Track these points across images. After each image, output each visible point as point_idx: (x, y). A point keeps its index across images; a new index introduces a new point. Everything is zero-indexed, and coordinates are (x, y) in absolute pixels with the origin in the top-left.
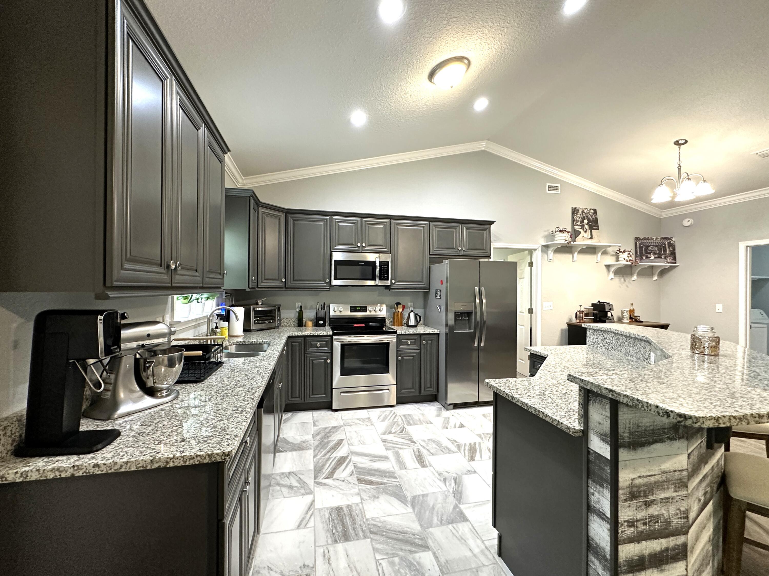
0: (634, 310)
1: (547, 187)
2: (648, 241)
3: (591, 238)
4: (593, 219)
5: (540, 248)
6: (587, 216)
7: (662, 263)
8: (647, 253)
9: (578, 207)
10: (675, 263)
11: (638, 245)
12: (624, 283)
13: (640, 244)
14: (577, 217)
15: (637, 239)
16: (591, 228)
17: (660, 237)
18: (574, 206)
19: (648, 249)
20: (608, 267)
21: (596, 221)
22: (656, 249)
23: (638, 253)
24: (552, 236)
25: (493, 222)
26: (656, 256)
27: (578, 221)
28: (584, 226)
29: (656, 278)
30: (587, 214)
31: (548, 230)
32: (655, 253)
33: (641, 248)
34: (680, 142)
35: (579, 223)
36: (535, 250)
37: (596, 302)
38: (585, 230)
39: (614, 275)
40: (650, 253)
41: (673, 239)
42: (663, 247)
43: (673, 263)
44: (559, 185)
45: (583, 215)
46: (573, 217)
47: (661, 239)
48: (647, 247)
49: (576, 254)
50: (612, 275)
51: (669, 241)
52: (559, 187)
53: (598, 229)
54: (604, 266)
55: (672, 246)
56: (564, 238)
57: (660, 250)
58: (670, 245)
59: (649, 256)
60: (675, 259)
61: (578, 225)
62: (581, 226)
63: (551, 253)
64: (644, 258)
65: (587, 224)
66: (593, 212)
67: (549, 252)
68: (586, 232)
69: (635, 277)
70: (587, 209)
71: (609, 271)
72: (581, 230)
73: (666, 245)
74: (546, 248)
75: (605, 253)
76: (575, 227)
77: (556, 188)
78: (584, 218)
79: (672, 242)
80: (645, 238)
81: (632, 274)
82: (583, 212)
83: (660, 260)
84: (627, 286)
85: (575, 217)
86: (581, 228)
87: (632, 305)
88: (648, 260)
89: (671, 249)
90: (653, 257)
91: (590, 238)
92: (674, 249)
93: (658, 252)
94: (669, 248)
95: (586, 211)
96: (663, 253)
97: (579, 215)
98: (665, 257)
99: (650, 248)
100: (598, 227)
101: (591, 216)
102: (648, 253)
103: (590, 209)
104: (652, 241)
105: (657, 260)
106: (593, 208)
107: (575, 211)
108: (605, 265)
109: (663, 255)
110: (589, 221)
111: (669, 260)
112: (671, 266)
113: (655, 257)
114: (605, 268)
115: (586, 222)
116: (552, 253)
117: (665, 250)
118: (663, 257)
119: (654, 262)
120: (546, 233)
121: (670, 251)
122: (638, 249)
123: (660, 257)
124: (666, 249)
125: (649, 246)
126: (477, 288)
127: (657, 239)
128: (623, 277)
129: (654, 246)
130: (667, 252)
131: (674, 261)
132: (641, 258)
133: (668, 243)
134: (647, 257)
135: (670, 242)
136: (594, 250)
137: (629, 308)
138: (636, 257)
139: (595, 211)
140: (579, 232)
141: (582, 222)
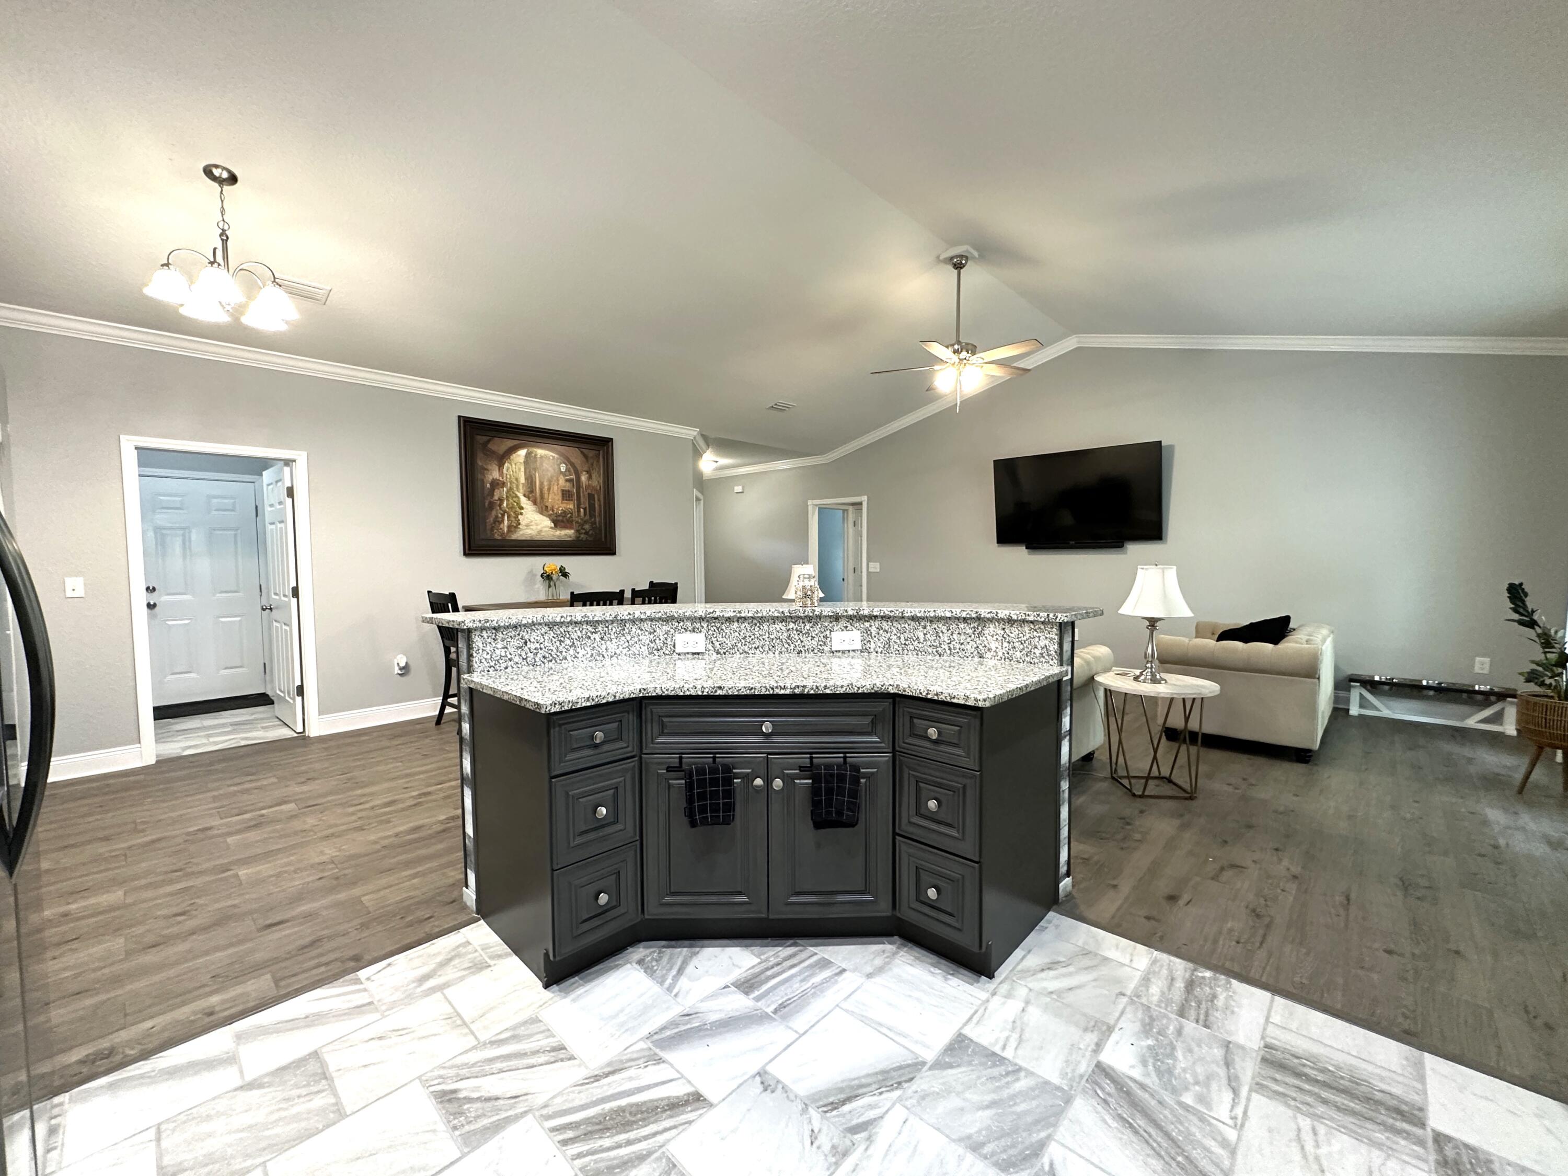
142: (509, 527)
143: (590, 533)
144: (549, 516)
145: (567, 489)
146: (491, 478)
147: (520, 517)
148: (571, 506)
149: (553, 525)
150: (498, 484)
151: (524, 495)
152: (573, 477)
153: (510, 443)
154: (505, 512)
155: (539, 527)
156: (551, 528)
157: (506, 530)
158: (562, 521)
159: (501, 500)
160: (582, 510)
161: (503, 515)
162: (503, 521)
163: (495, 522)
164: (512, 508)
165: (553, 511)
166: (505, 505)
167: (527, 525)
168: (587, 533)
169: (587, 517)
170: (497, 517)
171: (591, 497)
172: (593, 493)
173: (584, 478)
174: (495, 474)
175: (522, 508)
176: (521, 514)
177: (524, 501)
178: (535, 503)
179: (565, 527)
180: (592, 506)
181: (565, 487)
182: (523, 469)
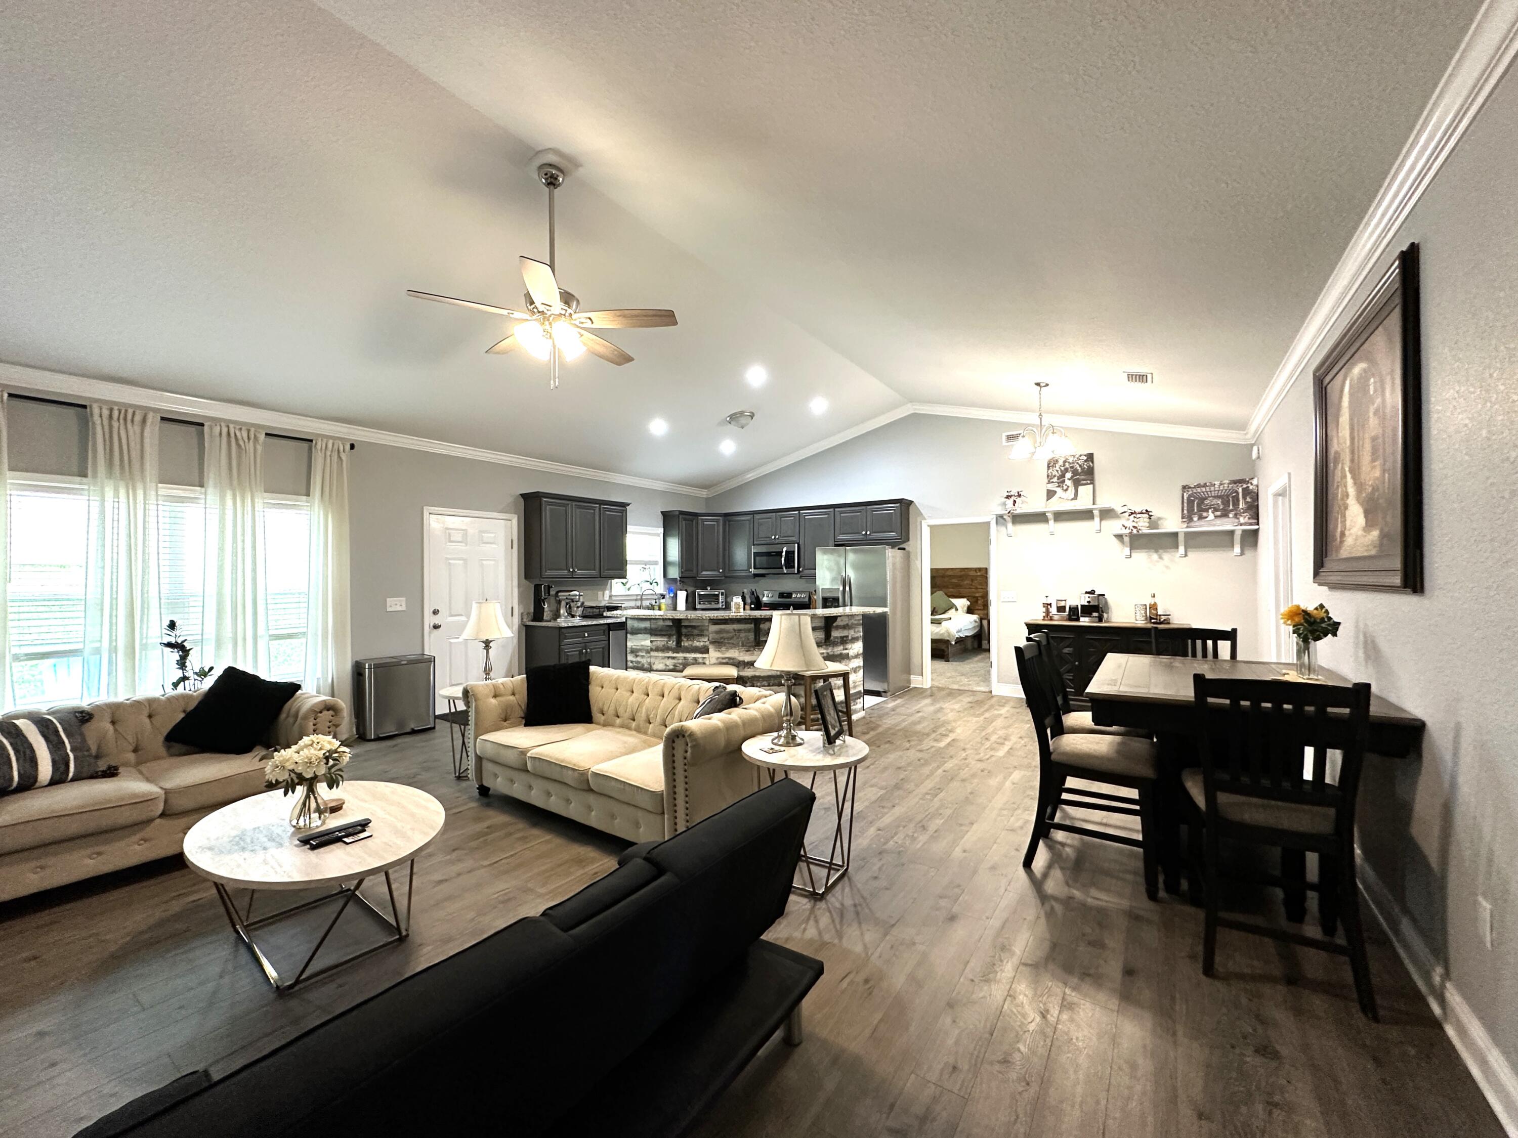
0: (1155, 604)
1: (1004, 438)
2: (1204, 489)
3: (1076, 498)
4: (1083, 469)
5: (995, 520)
6: (1072, 467)
8: (1201, 510)
9: (1057, 455)
10: (1257, 524)
11: (1185, 498)
12: (1158, 562)
13: (1190, 496)
14: (1055, 472)
15: (1185, 488)
16: (1077, 483)
17: (1227, 481)
18: (1051, 456)
19: (1203, 503)
20: (1119, 537)
22: (1219, 502)
23: (1185, 512)
26: (1218, 513)
27: (1055, 476)
28: (1064, 481)
29: (1237, 549)
30: (1073, 463)
32: (1216, 510)
33: (1190, 503)
35: (1055, 480)
36: (989, 523)
38: (1065, 487)
39: (1131, 547)
40: (1207, 511)
41: (1256, 482)
42: (1233, 497)
43: (1251, 524)
44: (1025, 432)
45: (1064, 465)
46: (1048, 472)
47: (1229, 484)
48: (1202, 500)
49: (1049, 522)
50: (1130, 550)
51: (1245, 486)
54: (1114, 538)
55: (1251, 493)
57: (1226, 503)
58: (1246, 492)
59: (1205, 514)
60: (1256, 516)
61: (1053, 482)
62: (1058, 483)
63: (1009, 526)
64: (1195, 519)
65: (1069, 479)
67: (1007, 523)
68: (1066, 490)
69: (1181, 549)
70: (1074, 456)
71: (1123, 543)
72: (1059, 490)
73: (1238, 493)
74: (1002, 518)
76: (1050, 485)
77: (1018, 437)
78: (1066, 470)
79: (1251, 487)
80: (1199, 486)
82: (1065, 462)
83: (1225, 520)
84: (1167, 567)
85: (1051, 471)
86: (1059, 486)
87: (1158, 596)
88: (1202, 522)
89: (1248, 500)
90: (1211, 516)
91: (1072, 499)
92: (1256, 497)
93: (1221, 507)
94: (1244, 498)
96: (1231, 507)
97: (1057, 468)
98: (1236, 515)
99: (1207, 502)
101: (1080, 466)
102: (1203, 510)
103: (1080, 456)
104: (1212, 489)
105: (1218, 521)
106: (1086, 453)
108: (1116, 536)
109: (1232, 511)
110: (1075, 472)
111: (1242, 520)
112: (1248, 530)
113: (1216, 517)
114: (1115, 540)
115: (1069, 475)
117: (1237, 503)
118: (1231, 515)
119: (1214, 525)
120: (1003, 500)
121: (1246, 503)
122: (1185, 505)
123: (1225, 515)
124: (1238, 500)
125: (1206, 498)
127: (1221, 484)
128: (1156, 551)
129: (1215, 497)
130: (1241, 506)
131: (1253, 521)
132: (1190, 519)
133: (1244, 490)
134: (1201, 518)
135: (1248, 487)
136: (1086, 515)
137: (1149, 601)
138: (1183, 518)
139: (1090, 457)
140: (1055, 492)
141: (1063, 476)
142: (1341, 534)
146: (1333, 451)
147: (1347, 512)
150: (1336, 459)
157: (1339, 540)
159: (1338, 487)
164: (1343, 497)
166: (1339, 494)
174: (1335, 444)
175: (1348, 496)
176: (1347, 507)
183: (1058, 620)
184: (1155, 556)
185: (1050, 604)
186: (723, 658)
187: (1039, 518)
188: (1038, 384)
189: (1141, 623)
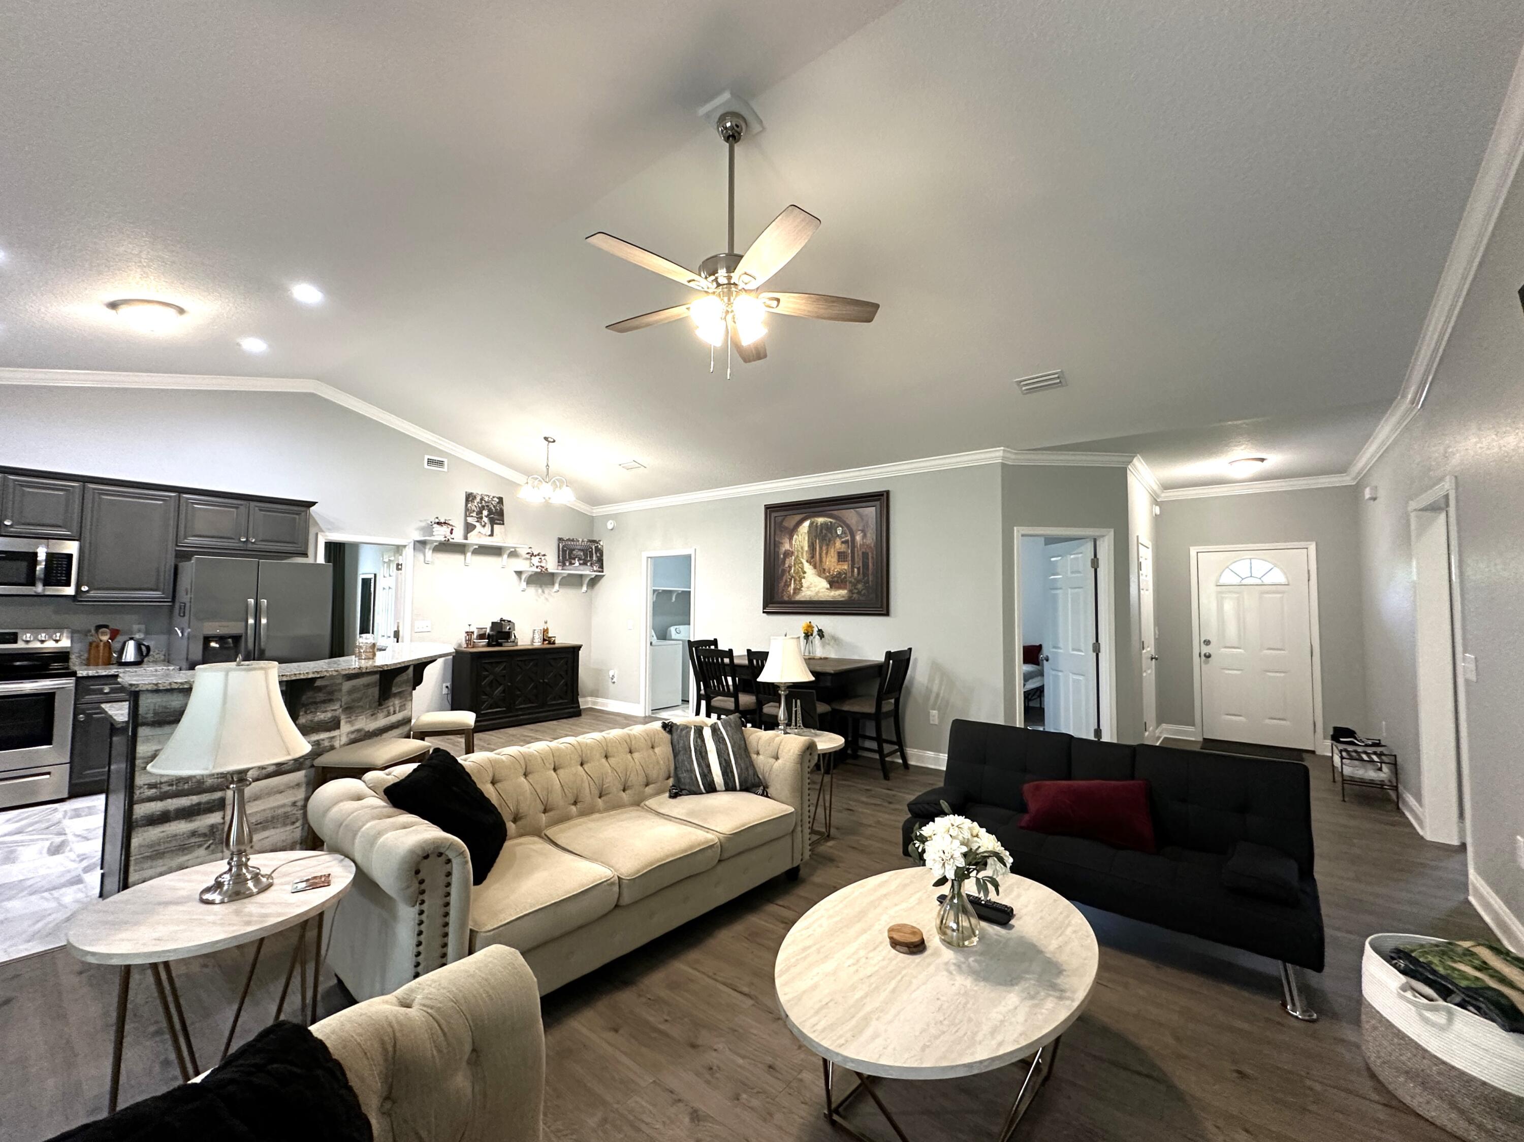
0: (547, 629)
1: (426, 461)
2: (572, 543)
3: (492, 535)
4: (496, 510)
5: (412, 545)
6: (488, 506)
7: (588, 572)
8: (570, 558)
9: (474, 492)
10: (603, 572)
11: (560, 547)
12: (541, 595)
13: (563, 546)
14: (473, 506)
15: (560, 540)
16: (493, 522)
17: (586, 540)
18: (470, 491)
19: (572, 553)
20: (519, 573)
21: (501, 513)
22: (582, 554)
23: (561, 558)
24: (429, 529)
25: (314, 504)
26: (581, 562)
27: (474, 511)
28: (481, 518)
29: (584, 588)
30: (488, 502)
31: (425, 520)
32: (580, 559)
33: (564, 551)
34: (549, 439)
35: (474, 514)
36: (405, 546)
37: (497, 620)
38: (483, 523)
39: (527, 584)
40: (574, 559)
41: (601, 543)
42: (590, 551)
43: (600, 572)
44: (446, 460)
45: (481, 503)
46: (466, 505)
47: (587, 542)
48: (572, 550)
49: (469, 554)
50: (524, 584)
51: (596, 545)
52: (446, 463)
53: (503, 524)
54: (514, 574)
55: (600, 551)
56: (444, 533)
57: (586, 555)
58: (597, 549)
59: (573, 561)
60: (602, 567)
61: (471, 517)
62: (478, 518)
63: (429, 553)
64: (567, 564)
65: (486, 517)
66: (497, 500)
67: (427, 550)
68: (484, 526)
69: (557, 586)
70: (489, 496)
71: (520, 579)
72: (477, 524)
73: (592, 549)
74: (421, 545)
75: (514, 554)
76: (468, 518)
77: (441, 463)
78: (483, 508)
79: (600, 547)
80: (569, 540)
81: (553, 584)
82: (482, 499)
83: (585, 567)
84: (547, 599)
85: (469, 505)
86: (477, 521)
87: (546, 623)
88: (571, 567)
89: (598, 554)
90: (577, 564)
91: (489, 536)
92: (602, 555)
93: (583, 558)
94: (596, 553)
95: (486, 499)
96: (589, 559)
97: (476, 504)
98: (591, 564)
99: (574, 552)
100: (503, 521)
101: (494, 506)
102: (572, 558)
104: (577, 543)
105: (582, 567)
106: (498, 496)
107: (470, 497)
108: (516, 572)
109: (589, 561)
110: (490, 512)
111: (595, 568)
112: (596, 576)
113: (580, 564)
114: (515, 576)
115: (485, 513)
116: (431, 551)
117: (591, 557)
118: (589, 564)
119: (580, 570)
120: (423, 524)
121: (597, 557)
122: (561, 553)
123: (585, 564)
124: (593, 554)
125: (574, 550)
126: (252, 601)
127: (583, 541)
128: (541, 587)
129: (579, 550)
130: (594, 559)
131: (600, 570)
132: (564, 564)
133: (596, 547)
134: (571, 564)
135: (598, 546)
136: (496, 551)
137: (543, 626)
138: (559, 562)
139: (501, 500)
140: (475, 527)
141: (480, 513)
142: (795, 589)
143: (863, 592)
144: (826, 578)
145: (842, 550)
146: (784, 549)
147: (803, 580)
148: (846, 567)
149: (828, 586)
150: (788, 554)
151: (807, 561)
152: (849, 538)
153: (798, 518)
154: (792, 577)
155: (817, 589)
156: (827, 589)
157: (792, 591)
158: (837, 582)
159: (790, 567)
160: (856, 570)
161: (791, 580)
162: (790, 585)
163: (784, 586)
164: (798, 572)
165: (829, 573)
166: (792, 571)
167: (808, 588)
168: (859, 593)
169: (861, 576)
170: (786, 581)
171: (865, 555)
172: (868, 551)
173: (858, 538)
174: (787, 546)
175: (805, 573)
176: (804, 578)
177: (807, 567)
178: (815, 567)
179: (839, 588)
180: (865, 565)
181: (840, 548)
182: (807, 538)
183: (482, 646)
184: (540, 591)
185: (473, 633)
186: (353, 732)
187: (460, 549)
188: (546, 439)
189: (538, 644)
